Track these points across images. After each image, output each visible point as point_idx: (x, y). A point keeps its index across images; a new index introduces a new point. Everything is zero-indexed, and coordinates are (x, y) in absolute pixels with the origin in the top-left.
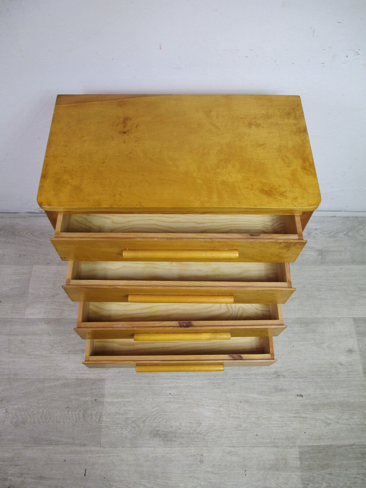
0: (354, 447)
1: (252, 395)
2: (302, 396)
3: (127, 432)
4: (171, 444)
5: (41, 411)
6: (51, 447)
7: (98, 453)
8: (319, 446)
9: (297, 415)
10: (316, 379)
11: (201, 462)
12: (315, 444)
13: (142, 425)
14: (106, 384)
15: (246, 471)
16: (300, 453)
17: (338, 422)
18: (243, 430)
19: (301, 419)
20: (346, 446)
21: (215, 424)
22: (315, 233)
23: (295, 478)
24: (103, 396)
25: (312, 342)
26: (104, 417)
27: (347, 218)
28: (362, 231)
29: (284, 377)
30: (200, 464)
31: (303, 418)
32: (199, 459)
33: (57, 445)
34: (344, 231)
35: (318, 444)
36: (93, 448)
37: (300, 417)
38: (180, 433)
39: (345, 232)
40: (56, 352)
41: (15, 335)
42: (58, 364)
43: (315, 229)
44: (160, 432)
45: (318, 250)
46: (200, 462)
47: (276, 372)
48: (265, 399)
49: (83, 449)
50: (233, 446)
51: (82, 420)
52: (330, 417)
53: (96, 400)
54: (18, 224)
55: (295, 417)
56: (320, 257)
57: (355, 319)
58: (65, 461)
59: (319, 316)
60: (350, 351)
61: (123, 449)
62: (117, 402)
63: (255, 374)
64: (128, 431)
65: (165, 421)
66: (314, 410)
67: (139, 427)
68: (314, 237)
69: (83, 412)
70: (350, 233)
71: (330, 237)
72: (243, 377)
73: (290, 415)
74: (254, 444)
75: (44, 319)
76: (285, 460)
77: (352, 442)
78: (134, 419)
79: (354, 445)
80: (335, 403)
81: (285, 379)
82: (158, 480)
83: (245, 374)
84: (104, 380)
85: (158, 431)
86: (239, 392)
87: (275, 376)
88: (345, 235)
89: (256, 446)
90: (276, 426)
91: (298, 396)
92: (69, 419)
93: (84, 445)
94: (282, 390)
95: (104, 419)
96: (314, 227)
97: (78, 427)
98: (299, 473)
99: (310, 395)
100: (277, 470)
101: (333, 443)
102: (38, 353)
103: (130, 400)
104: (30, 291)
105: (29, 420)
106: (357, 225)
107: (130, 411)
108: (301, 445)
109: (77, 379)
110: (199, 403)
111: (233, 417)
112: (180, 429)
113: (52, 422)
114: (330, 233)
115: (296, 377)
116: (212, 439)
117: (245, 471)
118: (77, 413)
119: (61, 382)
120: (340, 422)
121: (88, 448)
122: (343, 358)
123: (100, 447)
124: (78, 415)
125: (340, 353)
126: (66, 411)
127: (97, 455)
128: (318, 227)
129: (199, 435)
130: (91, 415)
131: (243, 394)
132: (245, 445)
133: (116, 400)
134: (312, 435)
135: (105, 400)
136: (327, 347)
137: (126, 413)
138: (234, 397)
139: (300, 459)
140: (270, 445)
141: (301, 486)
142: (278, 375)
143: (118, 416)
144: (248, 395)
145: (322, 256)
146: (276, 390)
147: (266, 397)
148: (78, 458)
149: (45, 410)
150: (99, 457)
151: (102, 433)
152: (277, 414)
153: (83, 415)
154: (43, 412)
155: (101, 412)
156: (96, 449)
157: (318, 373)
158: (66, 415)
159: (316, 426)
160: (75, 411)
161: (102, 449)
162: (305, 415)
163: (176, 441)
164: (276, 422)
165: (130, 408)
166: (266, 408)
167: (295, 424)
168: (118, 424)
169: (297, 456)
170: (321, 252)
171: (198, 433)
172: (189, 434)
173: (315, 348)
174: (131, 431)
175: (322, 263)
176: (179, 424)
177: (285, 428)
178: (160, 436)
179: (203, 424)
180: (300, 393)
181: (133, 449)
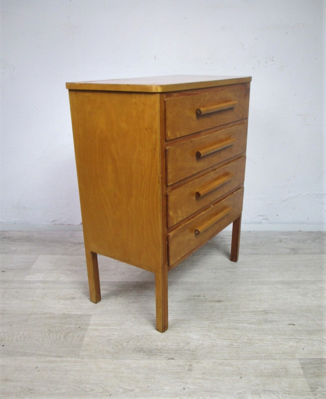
1: (241, 325)
2: (294, 325)
3: (109, 348)
4: (157, 358)
5: (21, 333)
6: (25, 358)
7: (74, 362)
9: (292, 337)
10: (306, 315)
11: (190, 370)
12: (317, 357)
13: (125, 344)
14: (92, 317)
15: (242, 378)
16: (302, 364)
18: (234, 348)
19: (297, 340)
21: (204, 343)
22: (286, 241)
23: (302, 383)
24: (88, 325)
25: (296, 293)
27: (312, 232)
29: (273, 313)
30: (188, 372)
32: (187, 368)
33: (31, 356)
34: (311, 239)
35: (320, 357)
36: (69, 359)
37: (296, 339)
38: (167, 350)
40: (47, 298)
41: (12, 289)
42: (47, 305)
43: (285, 239)
45: (290, 248)
46: (188, 370)
47: (264, 311)
48: (256, 327)
49: (58, 359)
50: (225, 359)
51: (62, 339)
53: (79, 327)
54: (33, 236)
55: (290, 338)
56: (293, 251)
58: (37, 368)
59: (300, 279)
61: (102, 360)
62: (101, 329)
63: (243, 312)
65: (150, 342)
66: (308, 334)
67: (122, 345)
68: (285, 243)
69: (64, 334)
70: (317, 241)
71: (299, 242)
72: (231, 314)
73: (284, 337)
74: (247, 357)
75: (41, 281)
76: (285, 368)
78: (117, 340)
81: (274, 315)
82: (140, 384)
83: (233, 312)
84: (91, 315)
85: (143, 348)
86: (228, 323)
87: (263, 313)
88: (312, 241)
89: (251, 359)
90: (271, 344)
91: (289, 324)
92: (49, 339)
93: (60, 357)
94: (271, 322)
95: (86, 339)
96: (285, 237)
97: (57, 344)
98: (304, 379)
99: (302, 324)
100: (279, 377)
102: (30, 299)
103: (114, 328)
104: (34, 267)
105: (7, 339)
106: (322, 236)
107: (114, 334)
108: (301, 358)
109: (64, 314)
111: (222, 339)
112: (166, 347)
113: (31, 340)
114: (299, 240)
115: (285, 313)
116: (201, 354)
117: (241, 378)
119: (47, 315)
121: (65, 359)
123: (78, 358)
124: (59, 336)
126: (48, 333)
127: (73, 364)
128: (287, 237)
129: (186, 352)
130: (73, 336)
131: (232, 324)
132: (239, 358)
133: (100, 328)
134: (311, 351)
135: (89, 327)
136: (312, 296)
137: (109, 336)
138: (223, 326)
139: (303, 368)
140: (266, 358)
141: (309, 389)
142: (266, 312)
143: (100, 338)
144: (238, 325)
145: (295, 251)
146: (266, 321)
147: (256, 326)
148: (51, 366)
149: (26, 333)
150: (75, 365)
151: (82, 348)
152: (270, 337)
153: (65, 337)
154: (23, 334)
155: (83, 335)
156: (73, 359)
157: (307, 311)
158: (46, 336)
159: (315, 345)
160: (57, 334)
161: (79, 360)
162: (300, 338)
163: (161, 355)
164: (270, 342)
165: (114, 333)
166: (258, 333)
167: (291, 343)
168: (100, 343)
169: (298, 366)
170: (293, 249)
171: (186, 350)
172: (176, 350)
173: (300, 297)
174: (113, 348)
175: (295, 254)
176: (165, 344)
177: (280, 346)
178: (144, 352)
179: (191, 344)
180: (291, 323)
181: (114, 360)
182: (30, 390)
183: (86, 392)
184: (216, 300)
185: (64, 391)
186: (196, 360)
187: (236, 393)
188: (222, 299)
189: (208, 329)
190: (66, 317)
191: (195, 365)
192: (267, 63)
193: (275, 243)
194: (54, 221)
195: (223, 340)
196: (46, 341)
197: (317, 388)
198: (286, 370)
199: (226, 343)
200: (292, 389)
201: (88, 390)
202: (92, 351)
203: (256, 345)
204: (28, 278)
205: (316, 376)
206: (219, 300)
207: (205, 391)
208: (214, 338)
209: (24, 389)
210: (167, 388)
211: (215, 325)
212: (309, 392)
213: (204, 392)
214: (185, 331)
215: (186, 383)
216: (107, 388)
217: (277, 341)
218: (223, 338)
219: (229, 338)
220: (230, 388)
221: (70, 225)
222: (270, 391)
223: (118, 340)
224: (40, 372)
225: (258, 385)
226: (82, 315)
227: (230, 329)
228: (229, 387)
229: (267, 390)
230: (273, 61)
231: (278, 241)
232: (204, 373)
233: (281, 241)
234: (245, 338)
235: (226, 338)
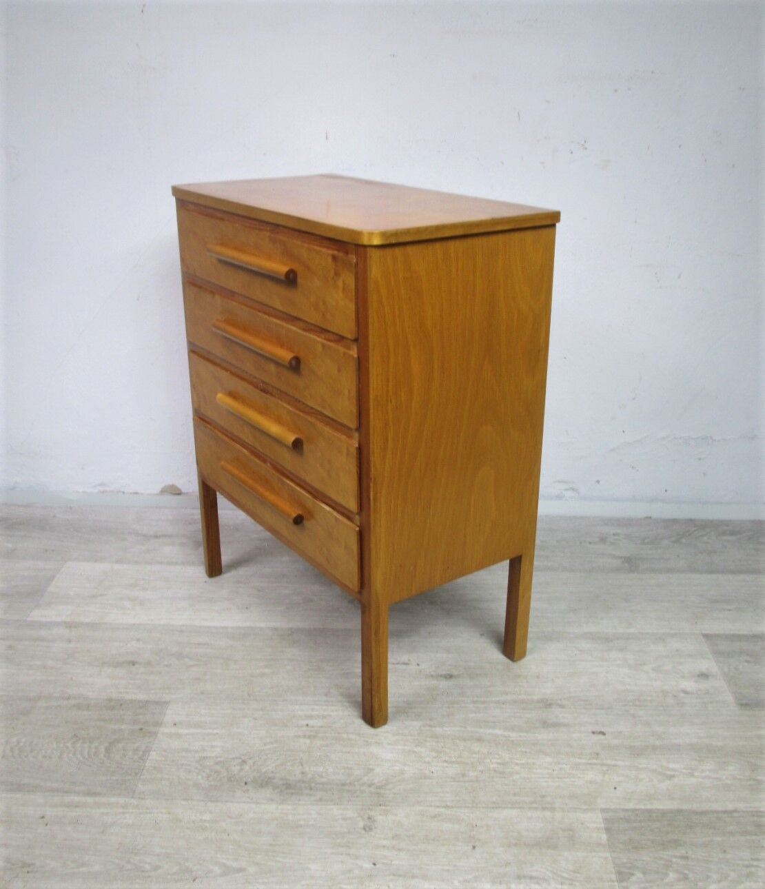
0: (735, 815)
1: (490, 731)
2: (603, 734)
3: (200, 777)
4: (300, 800)
5: (14, 740)
6: (19, 795)
7: (123, 807)
8: (650, 811)
9: (594, 761)
10: (632, 712)
11: (367, 829)
12: (643, 807)
13: (236, 769)
14: (169, 708)
15: (477, 848)
16: (606, 820)
17: (692, 775)
18: (468, 781)
19: (605, 768)
20: (717, 812)
21: (404, 771)
22: (614, 540)
23: (601, 862)
24: (158, 724)
25: (618, 662)
26: (152, 753)
27: (674, 521)
28: (705, 538)
29: (562, 706)
30: (363, 832)
31: (607, 765)
32: (361, 824)
33: (33, 791)
34: (671, 537)
35: (649, 807)
36: (113, 800)
37: (603, 765)
38: (323, 784)
39: (673, 539)
40: (74, 663)
42: (74, 678)
43: (614, 535)
44: (275, 781)
45: (621, 557)
46: (364, 829)
47: (543, 701)
48: (520, 736)
49: (90, 800)
50: (446, 807)
51: (102, 756)
52: (672, 766)
53: (141, 729)
54: (54, 516)
55: (590, 764)
56: (626, 565)
57: (706, 636)
58: (43, 817)
59: (632, 630)
60: (704, 676)
61: (183, 802)
62: (187, 735)
63: (498, 702)
64: (202, 777)
66: (632, 754)
67: (229, 771)
68: (613, 544)
69: (107, 745)
70: (684, 541)
71: (643, 543)
72: (471, 705)
73: (578, 761)
74: (493, 803)
75: (65, 623)
76: (570, 830)
77: (730, 807)
78: (220, 759)
79: (735, 811)
80: (680, 745)
81: (563, 710)
82: (258, 856)
83: (474, 702)
84: (167, 703)
85: (274, 778)
86: (461, 726)
87: (541, 705)
88: (673, 541)
89: (501, 808)
90: (548, 776)
91: (593, 733)
92: (74, 754)
93: (95, 794)
94: (556, 725)
95: (154, 756)
96: (613, 532)
97: (90, 766)
98: (608, 855)
99: (620, 732)
100: (555, 847)
101: (685, 807)
102: (38, 663)
103: (215, 731)
104: (51, 589)
106: (695, 531)
107: (213, 747)
108: (607, 807)
109: (110, 700)
110: (370, 740)
112: (321, 776)
113: (34, 757)
114: (643, 539)
115: (587, 707)
116: (395, 794)
117: (474, 847)
118: (93, 745)
119: (73, 702)
120: (696, 774)
121: (104, 799)
122: (689, 685)
123: (133, 797)
124: (96, 748)
125: (683, 677)
126: (72, 741)
127: (121, 810)
128: (619, 531)
129: (365, 788)
130: (124, 750)
131: (469, 729)
132: (475, 805)
133: (186, 731)
134: (632, 792)
135: (163, 730)
136: (653, 669)
137: (204, 750)
138: (449, 733)
139: (608, 830)
140: (534, 805)
141: (614, 877)
142: (547, 704)
143: (184, 754)
144: (482, 730)
145: (631, 564)
146: (545, 724)
147: (522, 734)
148: (74, 814)
149: (23, 740)
150: (124, 813)
151: (142, 777)
152: (548, 759)
153: (107, 750)
154: (19, 742)
155: (147, 747)
156: (122, 801)
157: (637, 703)
158: (67, 748)
159: (641, 780)
160: (91, 742)
161: (135, 802)
162: (613, 763)
163: (310, 795)
164: (546, 771)
165: (214, 744)
166: (523, 750)
167: (590, 775)
168: (182, 765)
169: (598, 826)
170: (628, 560)
171: (363, 785)
172: (344, 785)
173: (626, 670)
174: (209, 776)
175: (631, 571)
176: (321, 769)
177: (568, 780)
178: (275, 787)
179: (378, 770)
180: (598, 729)
181: (209, 804)
182: (25, 865)
183: (143, 871)
184: (444, 673)
185: (97, 868)
186: (384, 808)
187: (460, 882)
188: (455, 672)
189: (416, 738)
190: (115, 704)
191: (379, 818)
192: (572, 153)
193: (590, 543)
194: (102, 484)
195: (445, 764)
196: (66, 759)
197: (633, 874)
198: (571, 833)
199: (452, 771)
200: (578, 875)
201: (147, 867)
202: (163, 782)
203: (517, 776)
204: (37, 615)
205: (633, 848)
206: (448, 675)
207: (394, 875)
208: (427, 759)
209: (13, 865)
210: (313, 867)
211: (434, 729)
212: (613, 881)
213: (391, 877)
214: (367, 742)
215: (357, 857)
216: (186, 864)
217: (561, 769)
218: (447, 759)
219: (459, 760)
220: (448, 870)
221: (137, 493)
222: (531, 878)
223: (222, 759)
224: (48, 827)
225: (508, 864)
226: (147, 702)
227: (465, 740)
228: (446, 868)
229: (525, 877)
230: (586, 148)
231: (597, 540)
232: (396, 837)
233: (603, 540)
234: (494, 760)
235: (454, 759)
